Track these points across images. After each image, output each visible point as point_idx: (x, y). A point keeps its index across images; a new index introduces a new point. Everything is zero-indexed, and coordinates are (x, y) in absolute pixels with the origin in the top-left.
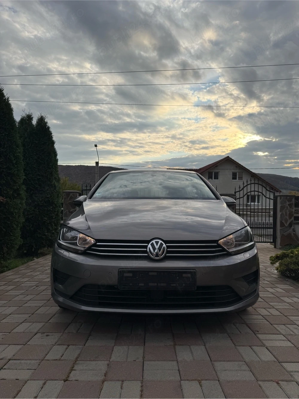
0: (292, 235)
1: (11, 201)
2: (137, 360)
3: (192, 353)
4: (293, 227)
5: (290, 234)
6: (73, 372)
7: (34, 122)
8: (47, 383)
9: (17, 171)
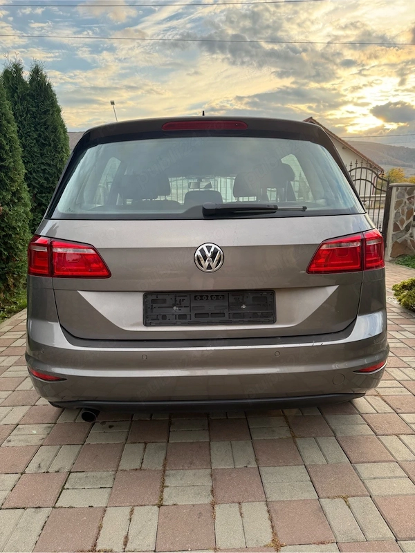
0: (409, 241)
1: (10, 210)
2: (249, 466)
3: (321, 450)
4: (410, 231)
5: (406, 241)
6: (166, 490)
7: (26, 75)
8: (135, 512)
9: (14, 162)
